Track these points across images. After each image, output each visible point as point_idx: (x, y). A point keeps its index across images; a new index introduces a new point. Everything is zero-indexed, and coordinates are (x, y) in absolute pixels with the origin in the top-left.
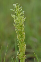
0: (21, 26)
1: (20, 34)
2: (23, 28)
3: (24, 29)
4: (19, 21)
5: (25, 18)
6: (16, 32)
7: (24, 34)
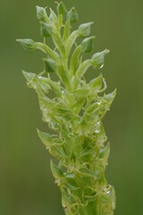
0: (87, 144)
1: (78, 193)
2: (101, 156)
3: (104, 162)
4: (75, 111)
5: (112, 96)
6: (58, 181)
7: (107, 191)
